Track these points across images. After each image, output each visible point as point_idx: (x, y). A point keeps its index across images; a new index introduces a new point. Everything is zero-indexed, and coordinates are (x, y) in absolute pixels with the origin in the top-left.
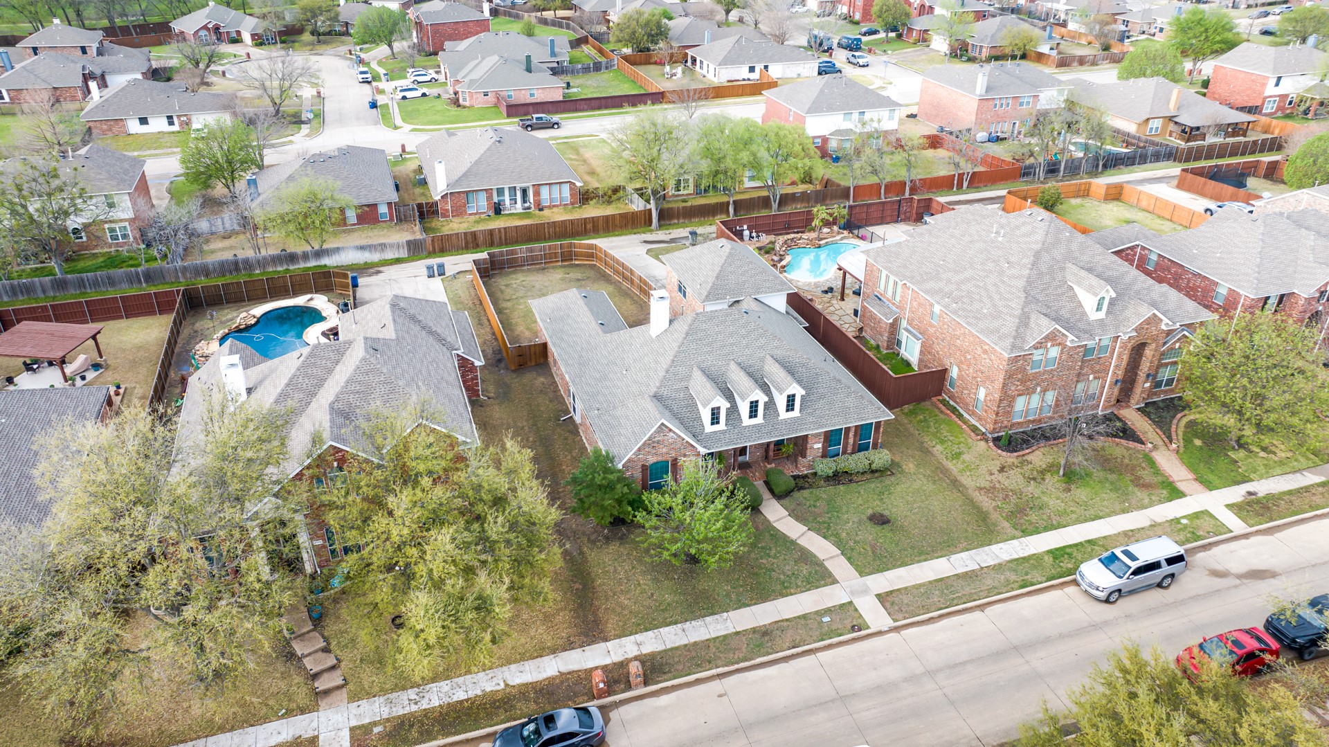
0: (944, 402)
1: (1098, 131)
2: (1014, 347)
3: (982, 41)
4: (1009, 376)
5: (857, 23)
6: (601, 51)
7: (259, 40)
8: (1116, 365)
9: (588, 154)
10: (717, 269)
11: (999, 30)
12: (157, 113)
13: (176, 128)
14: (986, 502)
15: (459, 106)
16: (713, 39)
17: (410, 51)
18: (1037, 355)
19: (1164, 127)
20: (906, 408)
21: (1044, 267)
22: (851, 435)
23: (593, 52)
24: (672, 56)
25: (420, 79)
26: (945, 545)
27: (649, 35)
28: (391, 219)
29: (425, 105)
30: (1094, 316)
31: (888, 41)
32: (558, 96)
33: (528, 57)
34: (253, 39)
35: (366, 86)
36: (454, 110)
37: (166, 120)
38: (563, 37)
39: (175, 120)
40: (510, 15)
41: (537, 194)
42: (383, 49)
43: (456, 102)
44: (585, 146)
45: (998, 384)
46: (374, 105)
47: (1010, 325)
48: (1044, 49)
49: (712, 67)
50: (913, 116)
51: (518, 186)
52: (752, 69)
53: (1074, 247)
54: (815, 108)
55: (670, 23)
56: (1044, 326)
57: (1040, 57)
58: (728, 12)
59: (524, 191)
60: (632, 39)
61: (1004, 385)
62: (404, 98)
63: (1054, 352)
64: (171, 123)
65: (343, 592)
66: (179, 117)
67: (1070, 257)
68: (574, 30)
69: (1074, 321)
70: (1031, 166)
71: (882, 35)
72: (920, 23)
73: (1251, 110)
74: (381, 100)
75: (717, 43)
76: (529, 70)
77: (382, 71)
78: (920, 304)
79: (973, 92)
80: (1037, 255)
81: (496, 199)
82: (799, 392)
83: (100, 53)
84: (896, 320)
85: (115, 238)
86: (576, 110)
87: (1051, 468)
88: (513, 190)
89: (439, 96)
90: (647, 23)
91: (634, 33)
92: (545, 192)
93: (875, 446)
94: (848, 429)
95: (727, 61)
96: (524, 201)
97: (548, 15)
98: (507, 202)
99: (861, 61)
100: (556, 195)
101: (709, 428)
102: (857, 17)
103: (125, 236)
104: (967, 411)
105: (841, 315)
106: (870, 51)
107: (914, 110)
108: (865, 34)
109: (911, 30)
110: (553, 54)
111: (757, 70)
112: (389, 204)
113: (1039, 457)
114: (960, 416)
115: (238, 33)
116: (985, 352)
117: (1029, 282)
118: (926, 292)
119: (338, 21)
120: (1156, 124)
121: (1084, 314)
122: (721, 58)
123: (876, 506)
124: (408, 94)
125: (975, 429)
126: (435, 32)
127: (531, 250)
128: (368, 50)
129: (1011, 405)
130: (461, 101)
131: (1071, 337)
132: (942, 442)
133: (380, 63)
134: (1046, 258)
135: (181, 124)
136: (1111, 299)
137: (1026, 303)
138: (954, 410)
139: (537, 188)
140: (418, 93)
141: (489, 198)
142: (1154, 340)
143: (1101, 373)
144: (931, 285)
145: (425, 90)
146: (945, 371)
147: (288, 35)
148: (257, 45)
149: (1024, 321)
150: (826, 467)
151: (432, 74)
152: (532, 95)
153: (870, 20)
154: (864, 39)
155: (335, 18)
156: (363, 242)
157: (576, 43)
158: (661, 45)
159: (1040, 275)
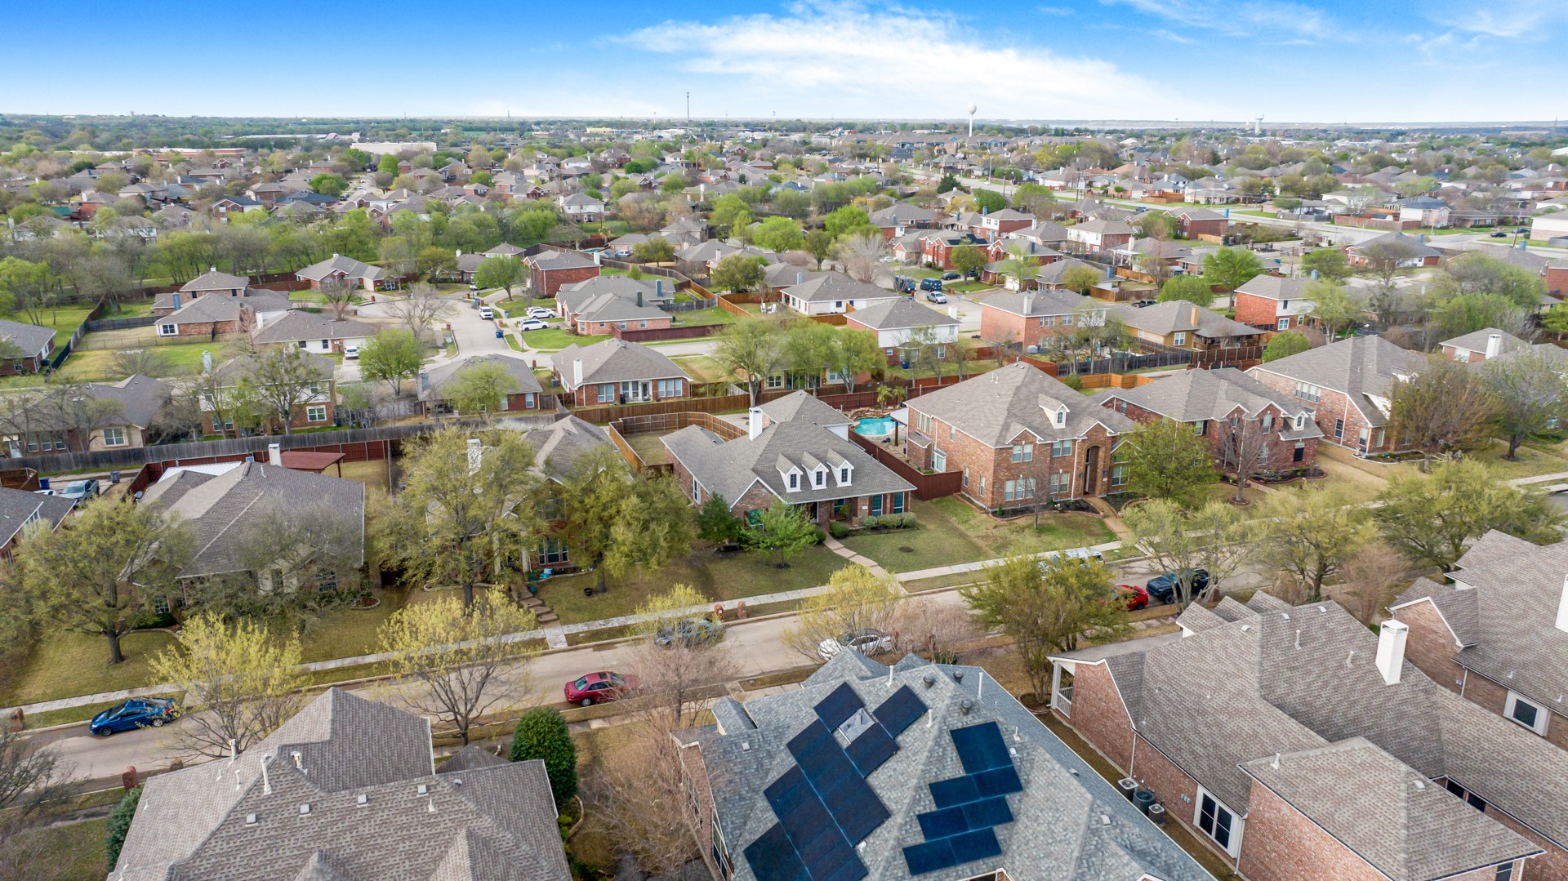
0: (963, 496)
1: (1133, 341)
2: (997, 443)
3: (1049, 280)
4: (997, 465)
5: (941, 270)
6: (703, 293)
7: (380, 286)
8: (1077, 460)
9: (695, 366)
10: (797, 408)
11: (1064, 270)
12: (313, 338)
13: (329, 350)
14: (981, 543)
15: (577, 334)
16: (804, 280)
17: (524, 295)
18: (1017, 450)
19: (1188, 339)
20: (935, 500)
21: (1022, 396)
22: (888, 501)
23: (696, 294)
24: (767, 294)
25: (539, 315)
26: (951, 560)
27: (747, 277)
28: (536, 407)
29: (546, 335)
30: (1057, 426)
31: (967, 284)
32: (666, 325)
33: (640, 294)
34: (375, 285)
35: (489, 322)
36: (573, 338)
37: (320, 344)
38: (669, 283)
39: (330, 343)
40: (615, 266)
41: (655, 387)
42: (501, 293)
43: (574, 331)
44: (692, 361)
45: (991, 472)
46: (500, 335)
47: (997, 429)
48: (1107, 286)
49: (803, 302)
50: (977, 337)
51: (641, 380)
52: (839, 304)
53: (1046, 384)
54: (887, 324)
55: (767, 269)
56: (1017, 429)
57: (1101, 293)
58: (820, 261)
59: (645, 386)
60: (731, 282)
61: (995, 471)
62: (527, 329)
63: (1029, 449)
64: (326, 346)
65: (550, 581)
66: (333, 341)
67: (1042, 390)
68: (676, 277)
69: (1044, 428)
70: (1065, 366)
71: (962, 279)
72: (995, 267)
73: (1266, 327)
74: (506, 332)
75: (808, 284)
76: (640, 304)
77: (502, 311)
78: (944, 431)
79: (1021, 312)
80: (1018, 389)
81: (621, 392)
82: (850, 467)
83: (246, 294)
84: (929, 446)
85: (313, 418)
86: (682, 337)
87: (1029, 526)
88: (635, 383)
89: (558, 328)
90: (745, 266)
91: (733, 275)
92: (662, 387)
93: (906, 510)
94: (885, 495)
95: (816, 297)
96: (645, 394)
97: (653, 265)
98: (631, 395)
99: (939, 299)
100: (671, 389)
101: (789, 490)
102: (941, 264)
103: (321, 417)
104: (976, 497)
105: (897, 452)
106: (949, 292)
107: (979, 334)
108: (946, 279)
109: (987, 274)
110: (660, 294)
111: (844, 305)
112: (535, 394)
113: (1022, 521)
114: (972, 502)
115: (361, 280)
116: (982, 451)
117: (1011, 404)
118: (946, 419)
119: (456, 269)
120: (1180, 337)
121: (1050, 425)
122: (810, 295)
123: (905, 544)
124: (531, 326)
125: (981, 508)
126: (549, 278)
127: (655, 419)
128: (486, 294)
129: (1002, 486)
130: (579, 330)
131: (1039, 438)
132: (956, 515)
133: (498, 304)
134: (1024, 391)
135: (334, 348)
136: (1067, 414)
137: (1008, 416)
138: (968, 499)
139: (656, 382)
140: (540, 326)
141: (617, 390)
142: (1103, 445)
143: (1068, 469)
144: (950, 415)
145: (545, 323)
146: (961, 473)
147: (406, 282)
148: (379, 291)
149: (1006, 427)
150: (872, 520)
151: (550, 311)
152: (643, 325)
153: (952, 267)
154: (944, 282)
155: (453, 267)
156: (520, 416)
157: (680, 287)
158: (757, 286)
159: (1020, 400)
